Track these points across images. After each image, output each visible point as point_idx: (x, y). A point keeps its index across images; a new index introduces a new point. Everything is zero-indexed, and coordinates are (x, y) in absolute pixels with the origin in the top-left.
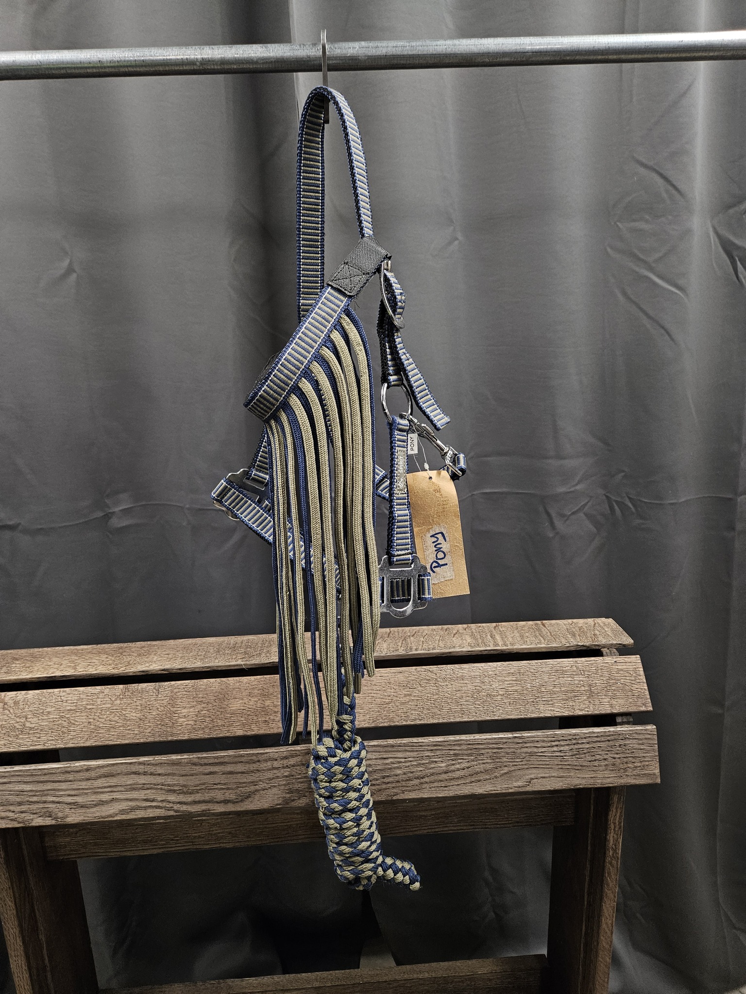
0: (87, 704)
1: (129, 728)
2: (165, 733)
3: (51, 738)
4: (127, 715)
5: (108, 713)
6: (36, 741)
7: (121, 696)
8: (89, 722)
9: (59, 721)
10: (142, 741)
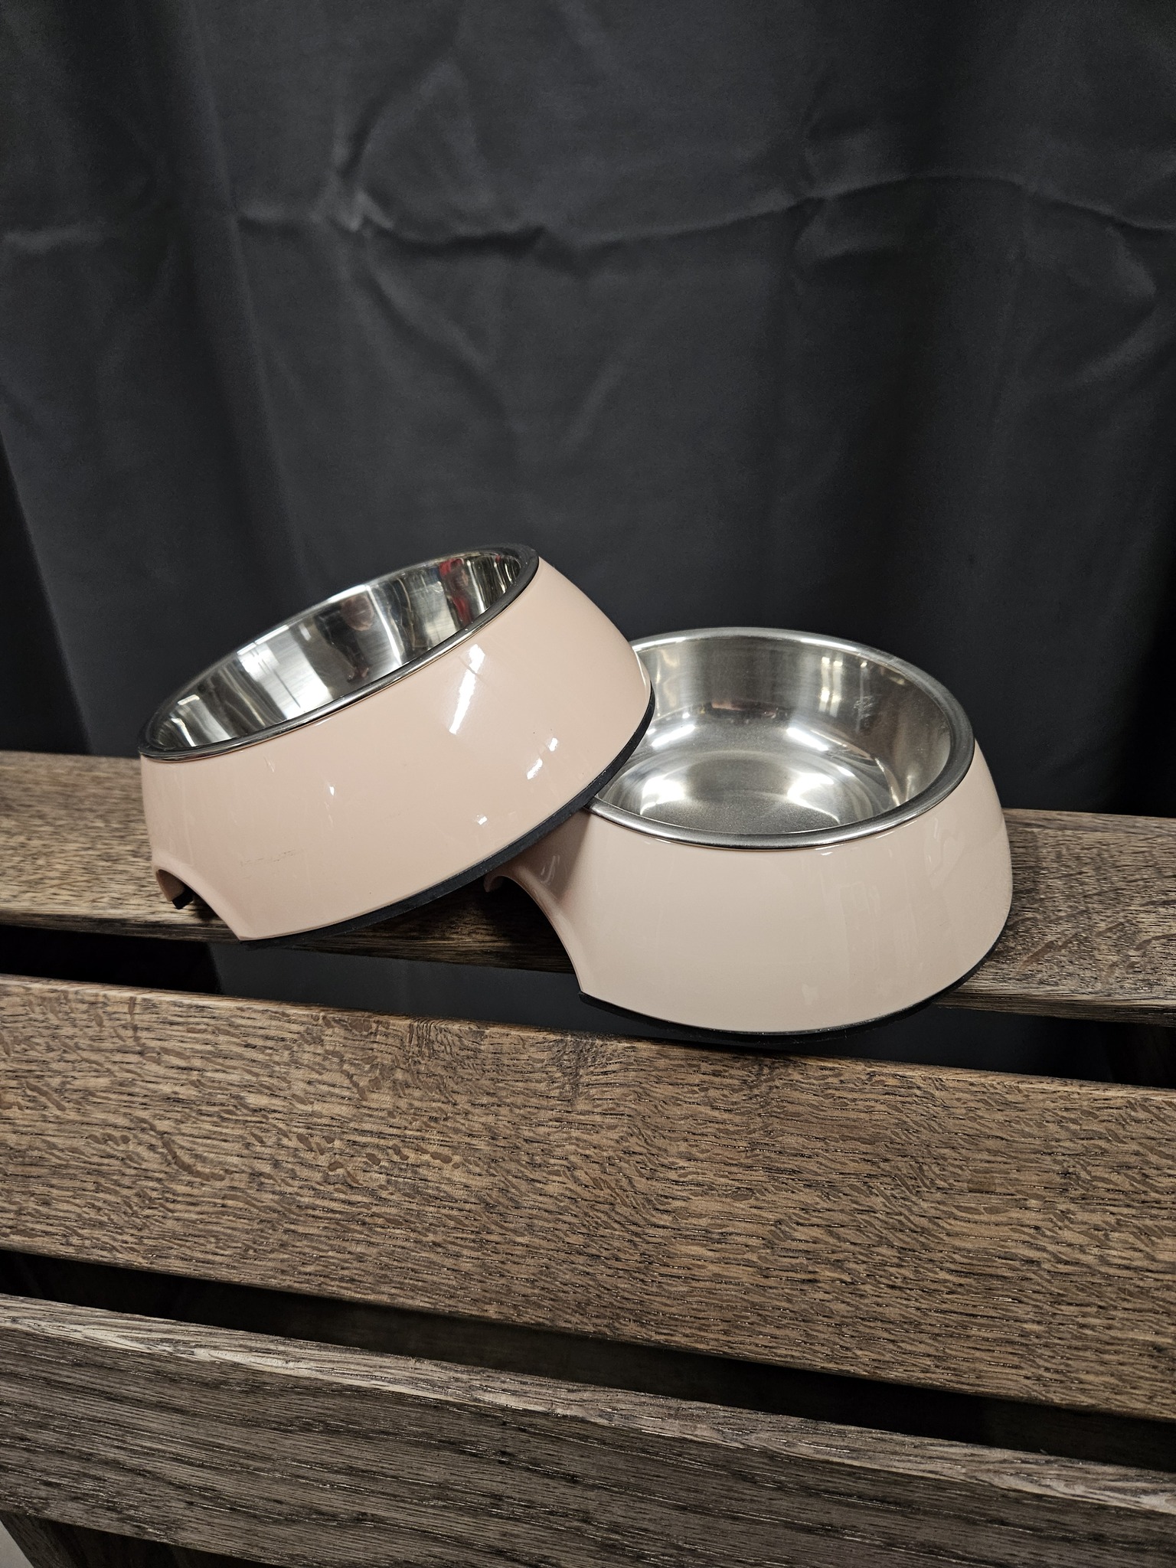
0: (248, 1087)
1: (431, 1237)
2: (607, 1298)
3: (93, 1214)
4: (422, 1171)
5: (337, 1143)
6: (37, 1216)
7: (399, 1075)
8: (255, 1175)
9: (125, 1140)
10: (492, 1312)
